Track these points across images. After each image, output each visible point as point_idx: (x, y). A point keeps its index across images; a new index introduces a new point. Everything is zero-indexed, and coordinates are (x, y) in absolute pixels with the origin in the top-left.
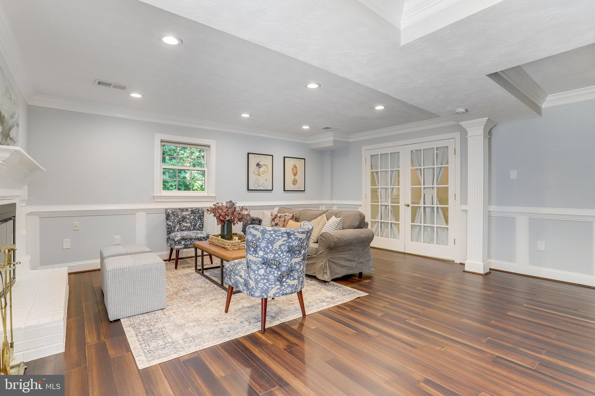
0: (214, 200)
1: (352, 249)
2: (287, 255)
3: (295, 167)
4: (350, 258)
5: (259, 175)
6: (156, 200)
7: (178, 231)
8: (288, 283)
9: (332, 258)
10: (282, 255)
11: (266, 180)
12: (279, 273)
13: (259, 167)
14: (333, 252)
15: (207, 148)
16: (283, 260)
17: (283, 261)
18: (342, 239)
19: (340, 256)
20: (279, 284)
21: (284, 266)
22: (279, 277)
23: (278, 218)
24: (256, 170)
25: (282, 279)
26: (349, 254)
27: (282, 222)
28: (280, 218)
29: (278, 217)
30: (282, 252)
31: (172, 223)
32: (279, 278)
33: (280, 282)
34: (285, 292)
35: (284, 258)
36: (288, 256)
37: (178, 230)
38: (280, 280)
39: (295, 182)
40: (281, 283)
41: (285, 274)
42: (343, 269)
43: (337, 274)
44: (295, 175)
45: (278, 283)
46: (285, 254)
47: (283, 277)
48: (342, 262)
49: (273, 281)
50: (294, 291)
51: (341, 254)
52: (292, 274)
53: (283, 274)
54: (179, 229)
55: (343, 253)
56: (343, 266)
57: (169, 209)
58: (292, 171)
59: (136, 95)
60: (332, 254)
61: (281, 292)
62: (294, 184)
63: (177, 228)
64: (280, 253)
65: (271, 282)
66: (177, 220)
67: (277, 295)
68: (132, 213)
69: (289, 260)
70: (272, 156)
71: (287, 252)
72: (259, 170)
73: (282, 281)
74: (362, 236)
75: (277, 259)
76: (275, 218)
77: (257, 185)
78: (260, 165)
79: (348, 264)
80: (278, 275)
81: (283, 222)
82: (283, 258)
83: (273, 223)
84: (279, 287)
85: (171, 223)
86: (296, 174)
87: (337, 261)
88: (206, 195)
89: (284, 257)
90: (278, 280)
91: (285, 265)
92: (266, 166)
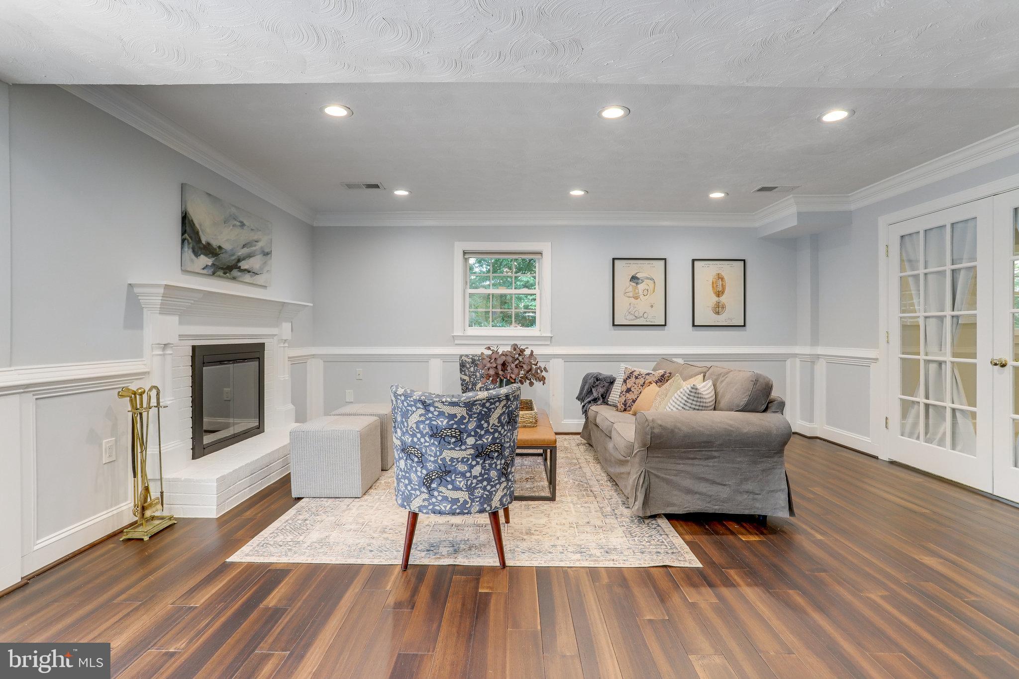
0: (549, 343)
1: (715, 457)
2: (432, 441)
3: (720, 277)
4: (710, 477)
5: (636, 298)
6: (457, 342)
7: (480, 390)
8: (441, 492)
9: (658, 469)
10: (422, 440)
11: (652, 306)
12: (425, 472)
13: (637, 284)
14: (658, 457)
15: (538, 256)
16: (426, 449)
17: (426, 451)
18: (676, 430)
19: (680, 467)
20: (426, 491)
21: (430, 461)
22: (425, 479)
23: (633, 379)
24: (630, 289)
25: (431, 484)
26: (708, 466)
27: (638, 387)
28: (636, 378)
29: (634, 376)
30: (423, 436)
31: (470, 377)
32: (425, 481)
33: (428, 488)
34: (437, 508)
35: (428, 446)
36: (433, 444)
37: (480, 388)
38: (427, 482)
39: (718, 309)
40: (429, 491)
41: (435, 475)
42: (689, 497)
43: (673, 505)
44: (719, 294)
45: (424, 489)
46: (428, 439)
47: (432, 480)
48: (688, 483)
49: (416, 483)
50: (458, 511)
51: (683, 464)
52: (449, 479)
53: (431, 475)
54: (483, 387)
55: (690, 462)
56: (689, 491)
57: (467, 356)
58: (713, 287)
59: (401, 193)
60: (657, 459)
61: (431, 507)
62: (718, 313)
63: (479, 385)
64: (419, 435)
65: (414, 484)
66: (480, 374)
67: (424, 511)
68: (425, 359)
69: (438, 452)
70: (665, 259)
71: (431, 436)
72: (636, 288)
73: (430, 486)
74: (745, 431)
75: (417, 447)
76: (629, 377)
77: (632, 317)
78: (638, 279)
79: (703, 487)
80: (423, 475)
81: (640, 387)
82: (426, 447)
83: (624, 388)
84: (427, 496)
85: (467, 378)
86: (723, 293)
87: (672, 477)
88: (538, 334)
89: (427, 444)
90: (424, 483)
91: (432, 459)
92: (652, 279)
